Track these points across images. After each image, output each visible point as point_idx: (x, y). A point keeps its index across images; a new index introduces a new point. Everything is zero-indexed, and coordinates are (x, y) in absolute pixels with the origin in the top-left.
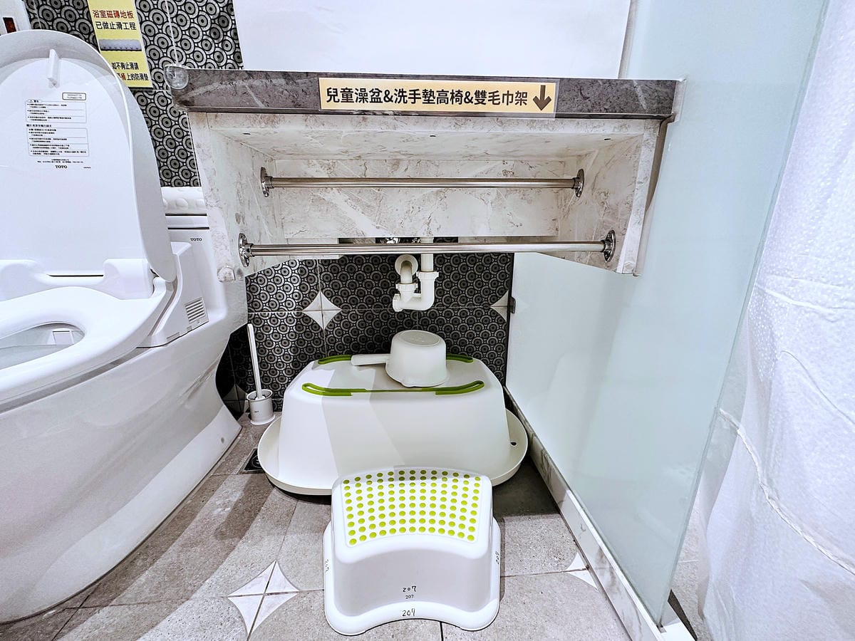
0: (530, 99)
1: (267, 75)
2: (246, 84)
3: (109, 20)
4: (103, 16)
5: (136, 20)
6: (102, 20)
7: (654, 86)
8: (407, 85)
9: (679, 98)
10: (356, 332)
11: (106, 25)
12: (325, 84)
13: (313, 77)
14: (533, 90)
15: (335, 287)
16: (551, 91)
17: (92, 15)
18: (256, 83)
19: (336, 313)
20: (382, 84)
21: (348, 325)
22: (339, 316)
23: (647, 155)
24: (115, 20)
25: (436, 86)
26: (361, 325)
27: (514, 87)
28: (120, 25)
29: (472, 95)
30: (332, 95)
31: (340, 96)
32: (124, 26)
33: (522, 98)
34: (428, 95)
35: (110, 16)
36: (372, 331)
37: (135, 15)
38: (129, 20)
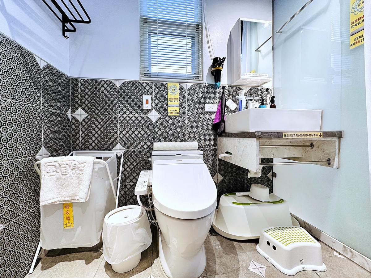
0: (318, 135)
1: (274, 132)
2: (271, 134)
3: (172, 100)
4: (171, 99)
5: (179, 100)
6: (170, 100)
7: (338, 132)
8: (298, 133)
9: (343, 134)
10: (227, 185)
11: (171, 101)
12: (284, 133)
13: (282, 132)
14: (319, 134)
15: (222, 170)
16: (322, 134)
17: (168, 99)
18: (272, 134)
19: (222, 179)
20: (294, 133)
21: (225, 183)
22: (222, 180)
23: (337, 144)
24: (174, 100)
25: (302, 133)
26: (229, 183)
27: (316, 133)
28: (174, 101)
29: (309, 135)
30: (285, 135)
31: (286, 136)
32: (175, 101)
33: (317, 135)
34: (301, 135)
35: (173, 99)
36: (232, 185)
37: (179, 99)
38: (177, 100)
